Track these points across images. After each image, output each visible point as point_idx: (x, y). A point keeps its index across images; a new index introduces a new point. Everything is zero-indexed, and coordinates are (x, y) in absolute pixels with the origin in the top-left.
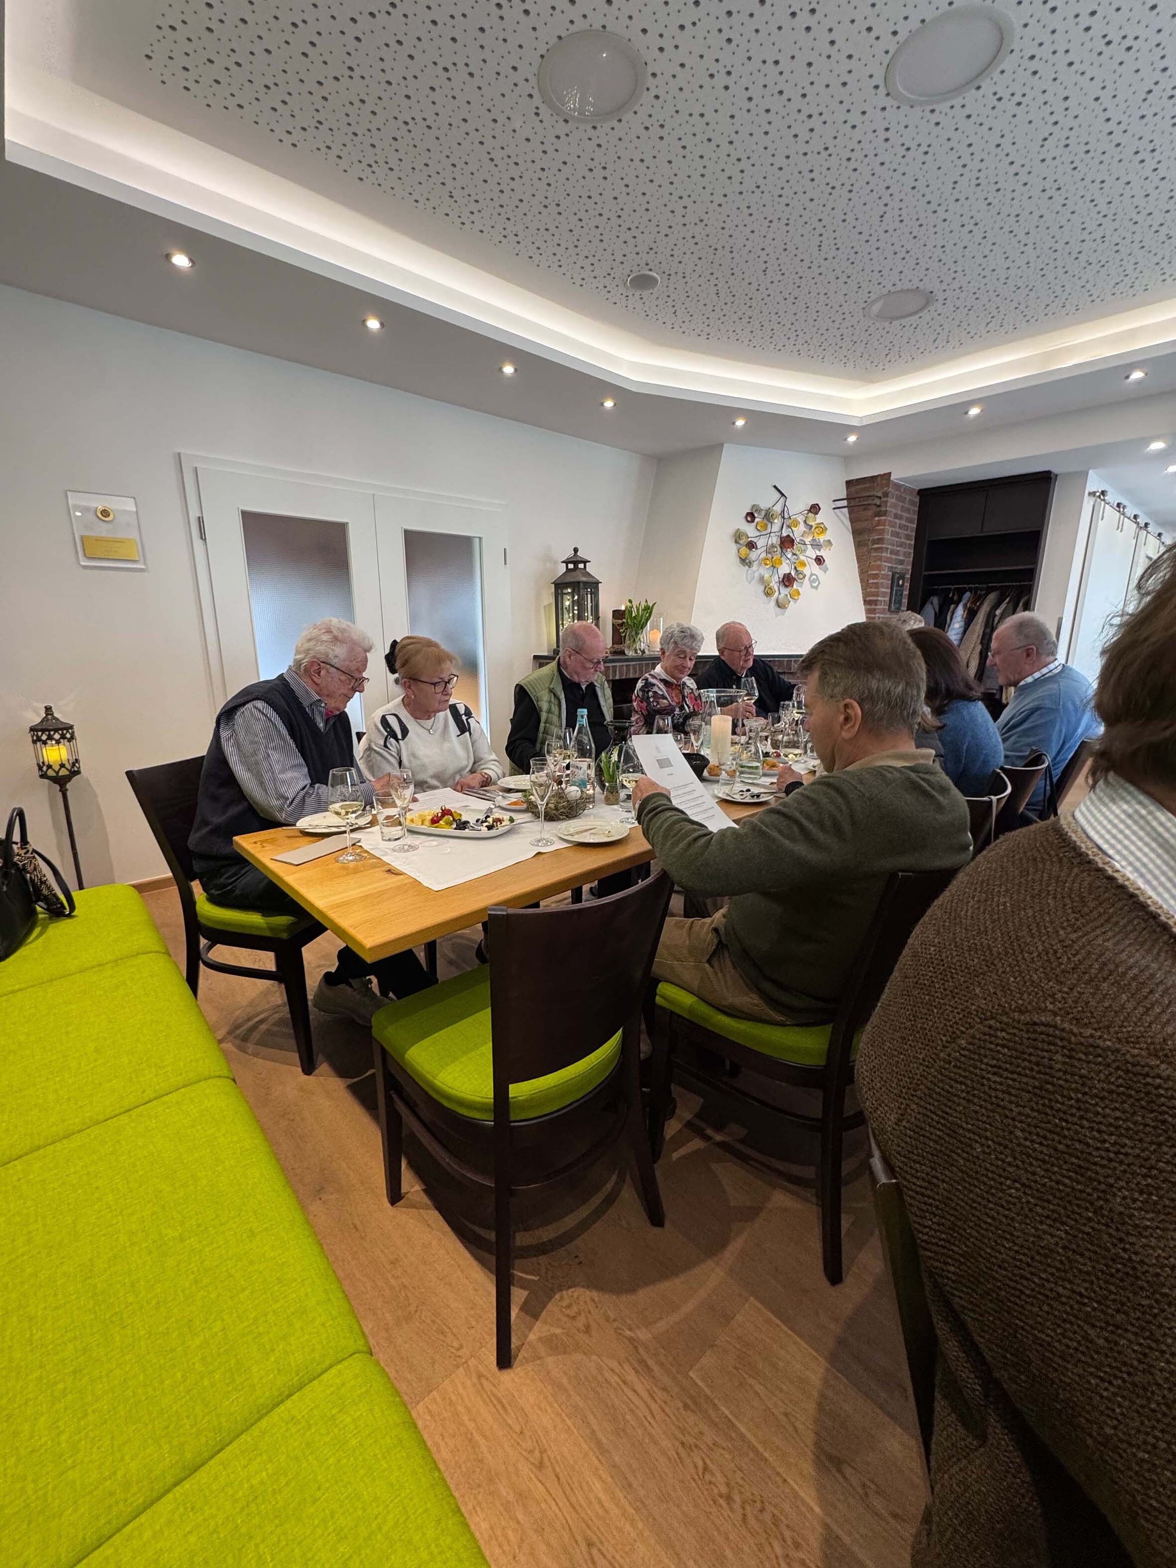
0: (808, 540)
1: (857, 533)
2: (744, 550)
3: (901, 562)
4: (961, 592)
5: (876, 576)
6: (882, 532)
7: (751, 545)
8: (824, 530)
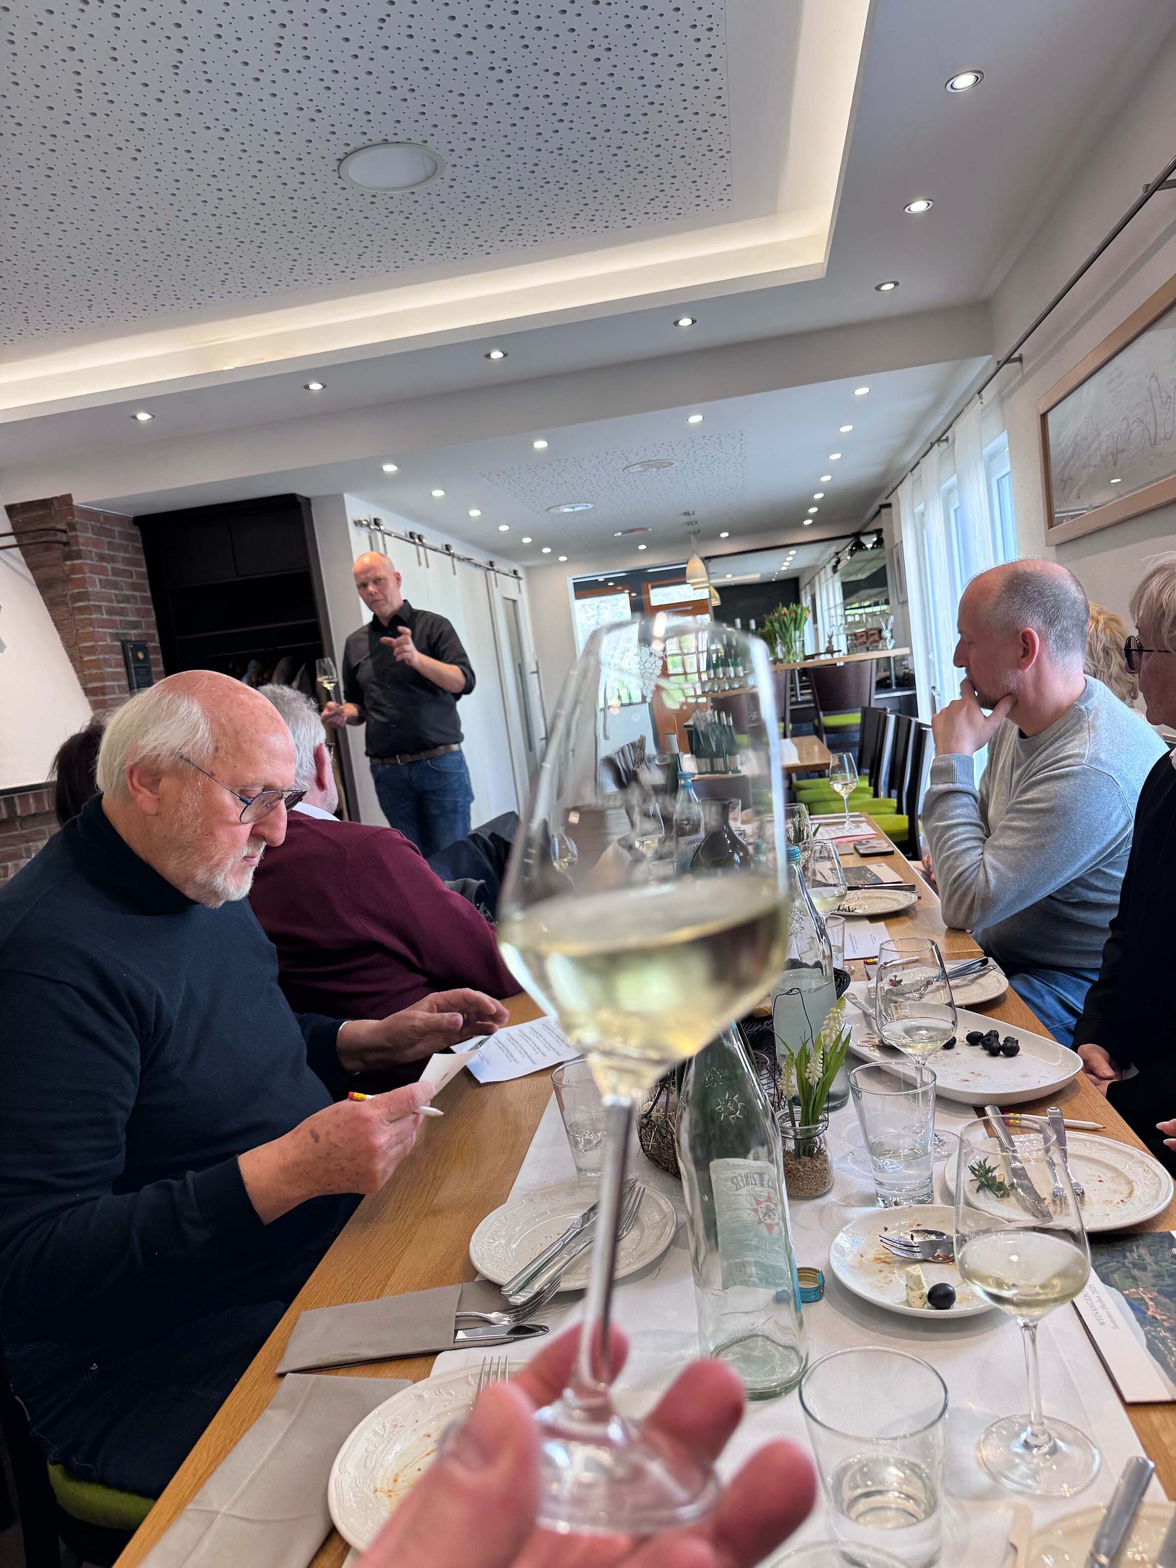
1: (45, 586)
3: (135, 625)
5: (91, 650)
6: (82, 582)
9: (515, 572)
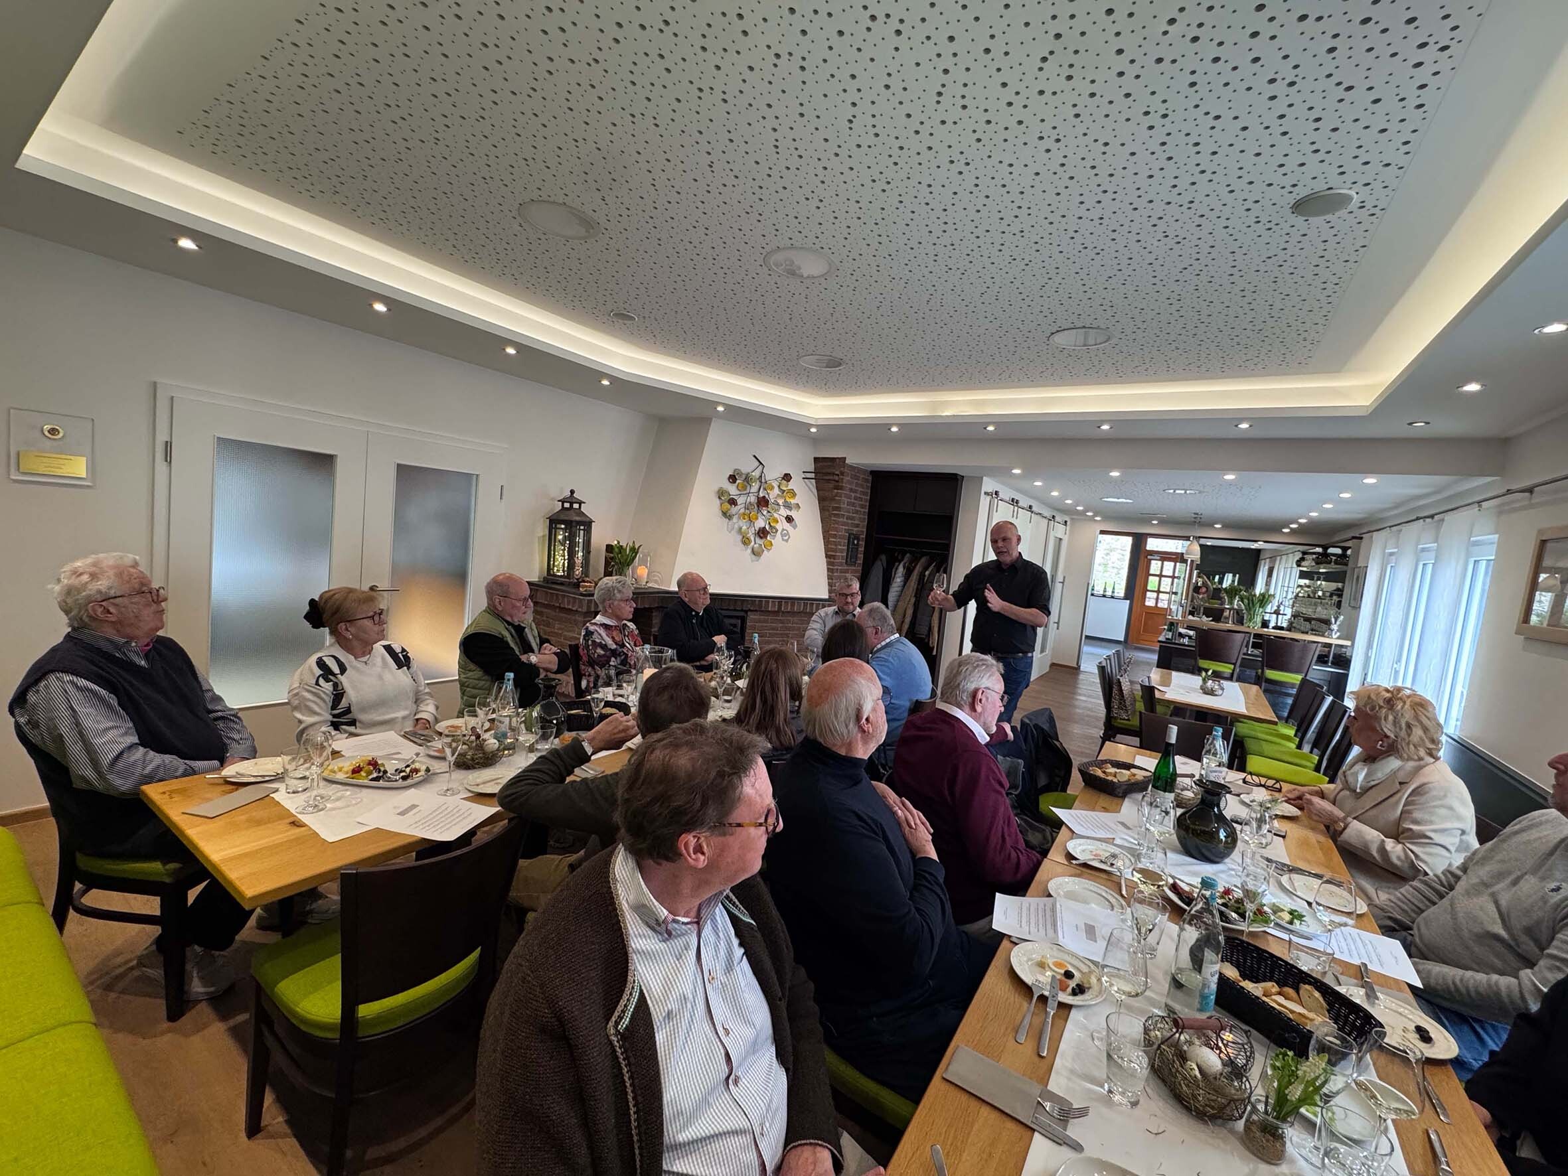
0: (781, 502)
1: (821, 500)
2: (727, 505)
3: (857, 526)
4: (904, 554)
5: (835, 536)
6: (839, 502)
7: (733, 502)
8: (794, 495)
9: (1066, 522)
